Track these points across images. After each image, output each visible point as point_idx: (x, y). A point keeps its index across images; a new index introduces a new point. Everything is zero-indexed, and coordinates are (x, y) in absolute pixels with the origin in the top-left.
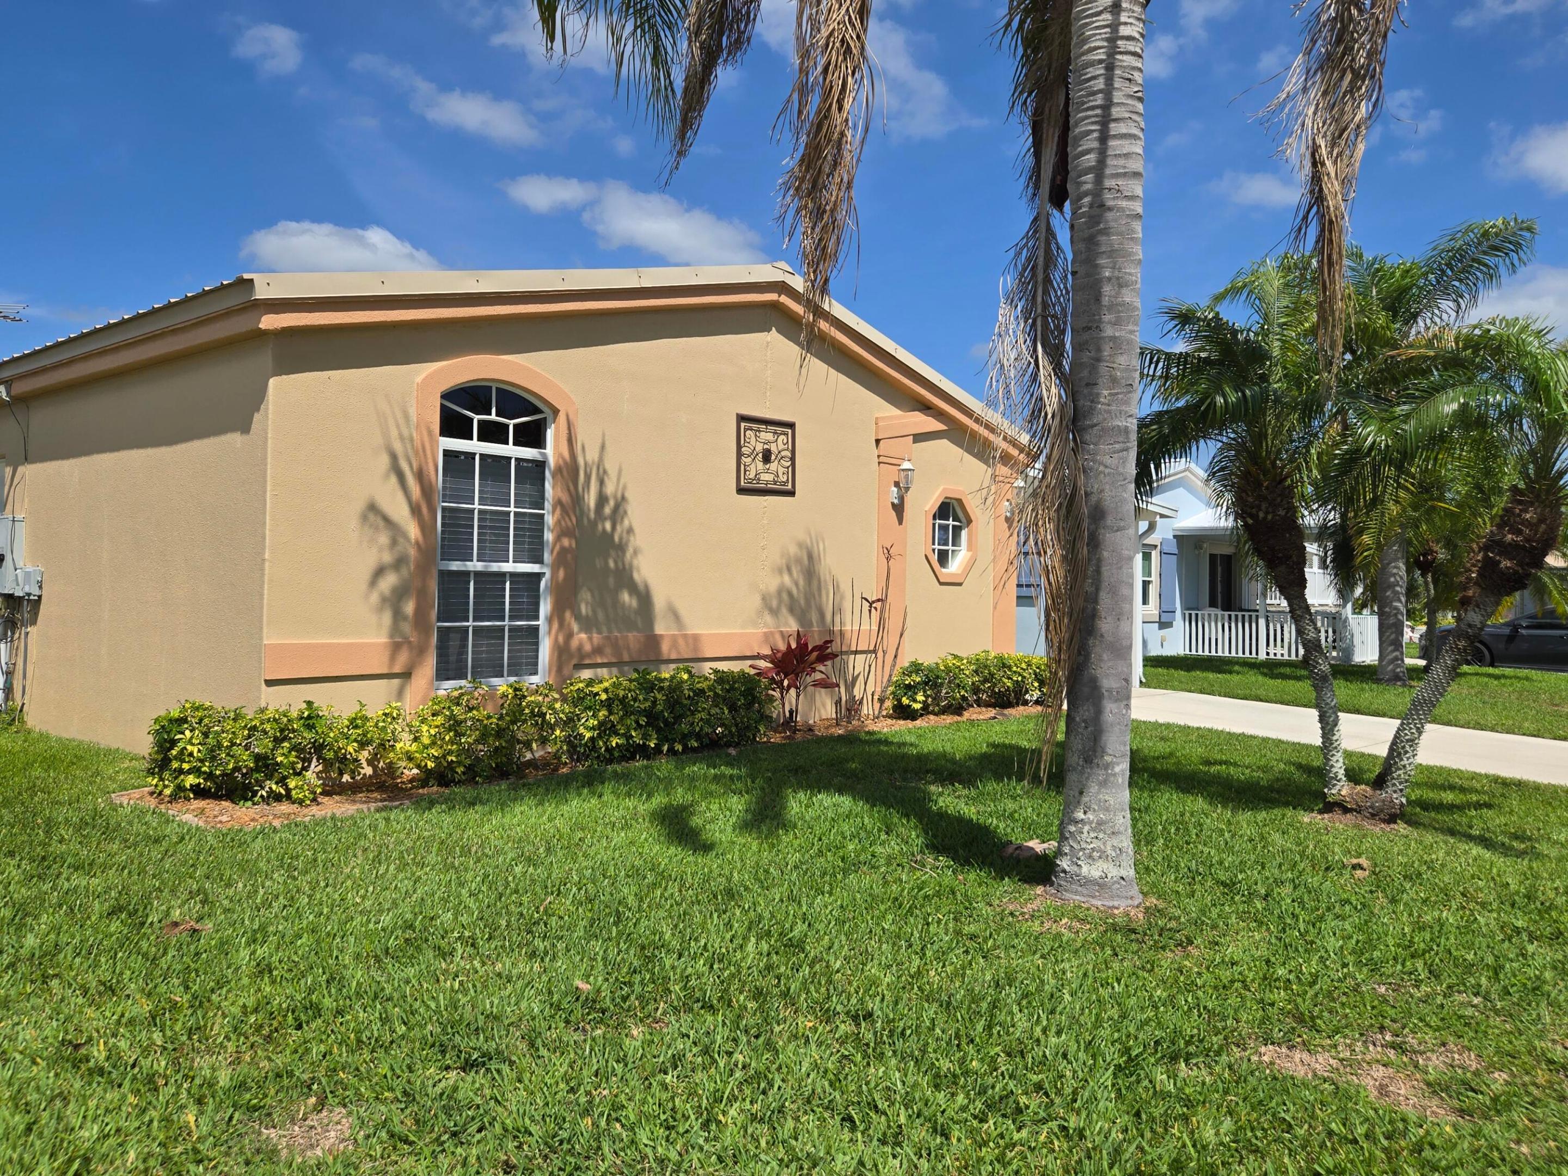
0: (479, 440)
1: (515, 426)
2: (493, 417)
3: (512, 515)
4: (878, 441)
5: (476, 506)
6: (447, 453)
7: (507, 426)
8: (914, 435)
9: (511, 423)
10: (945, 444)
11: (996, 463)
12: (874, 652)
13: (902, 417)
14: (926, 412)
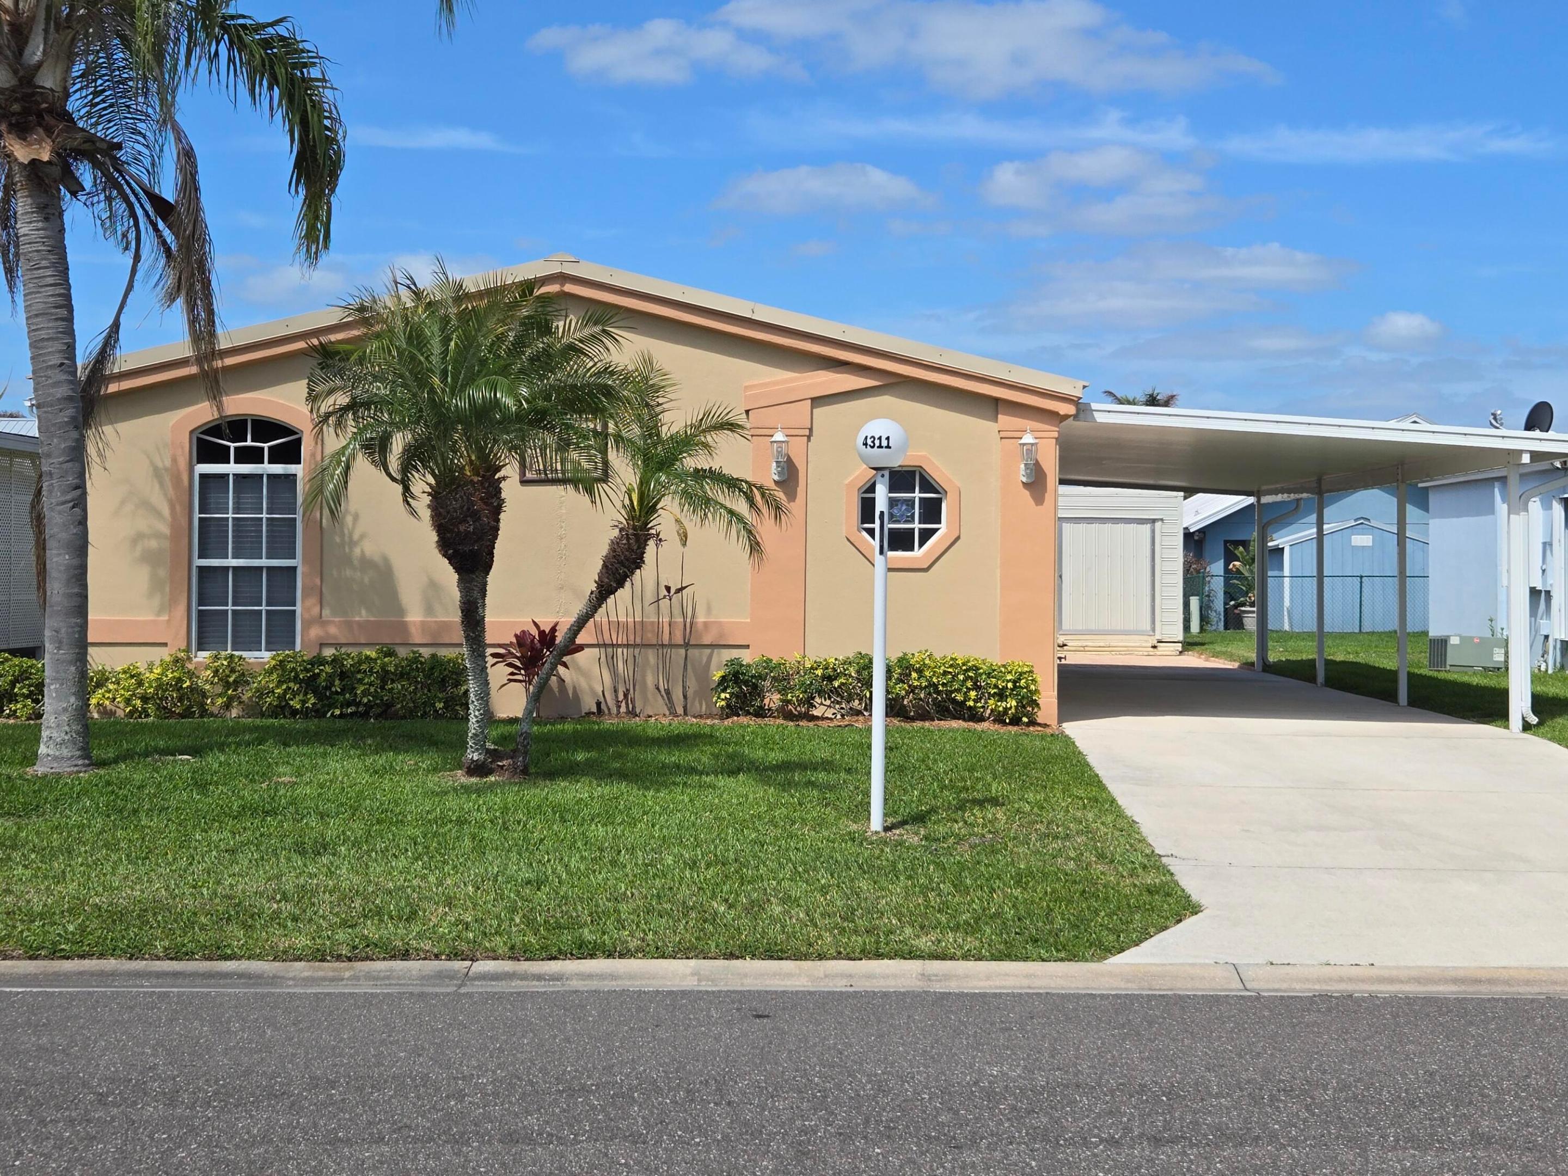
0: (236, 462)
1: (270, 448)
2: (249, 443)
3: (264, 520)
4: (747, 412)
5: (230, 515)
6: (202, 476)
7: (263, 449)
8: (813, 399)
9: (266, 446)
10: (887, 401)
11: (1000, 416)
12: (748, 647)
13: (792, 380)
14: (838, 369)
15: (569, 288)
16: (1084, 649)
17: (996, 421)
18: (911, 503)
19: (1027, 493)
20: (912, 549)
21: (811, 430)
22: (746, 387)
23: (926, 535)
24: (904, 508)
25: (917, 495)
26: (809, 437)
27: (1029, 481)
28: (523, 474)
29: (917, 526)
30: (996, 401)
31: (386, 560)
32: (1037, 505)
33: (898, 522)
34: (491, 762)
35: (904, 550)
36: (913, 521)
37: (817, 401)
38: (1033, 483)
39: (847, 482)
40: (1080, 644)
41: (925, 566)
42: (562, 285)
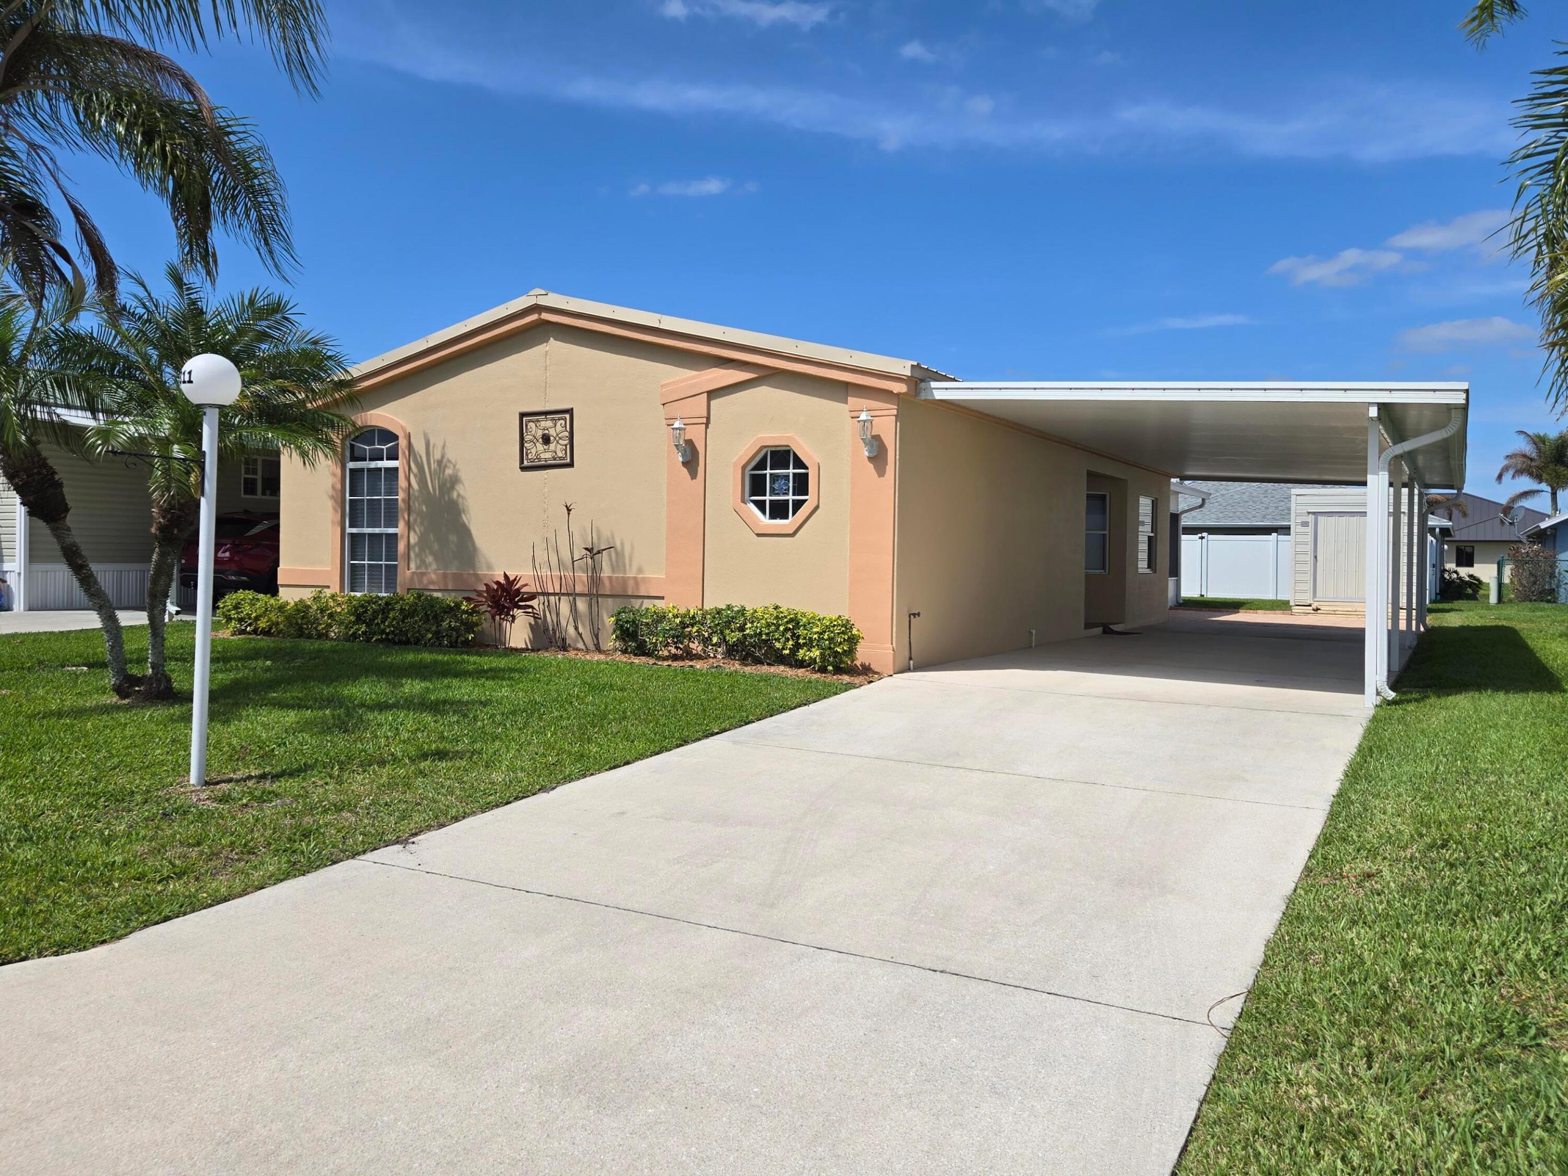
0: (369, 460)
1: (387, 449)
2: (376, 446)
3: (382, 500)
4: (664, 406)
5: (365, 497)
6: (351, 471)
7: (383, 450)
8: (709, 393)
9: (384, 448)
11: (849, 399)
12: (662, 598)
13: (694, 377)
14: (726, 365)
15: (546, 316)
16: (1334, 613)
17: (847, 404)
18: (787, 477)
19: (871, 466)
20: (787, 518)
21: (708, 418)
22: (662, 386)
23: (798, 505)
24: (783, 482)
25: (791, 471)
26: (707, 427)
27: (872, 455)
28: (522, 461)
29: (791, 497)
30: (847, 385)
32: (880, 476)
33: (778, 494)
35: (780, 519)
36: (787, 494)
37: (713, 394)
38: (875, 456)
39: (733, 461)
40: (1331, 609)
41: (791, 532)
42: (540, 314)
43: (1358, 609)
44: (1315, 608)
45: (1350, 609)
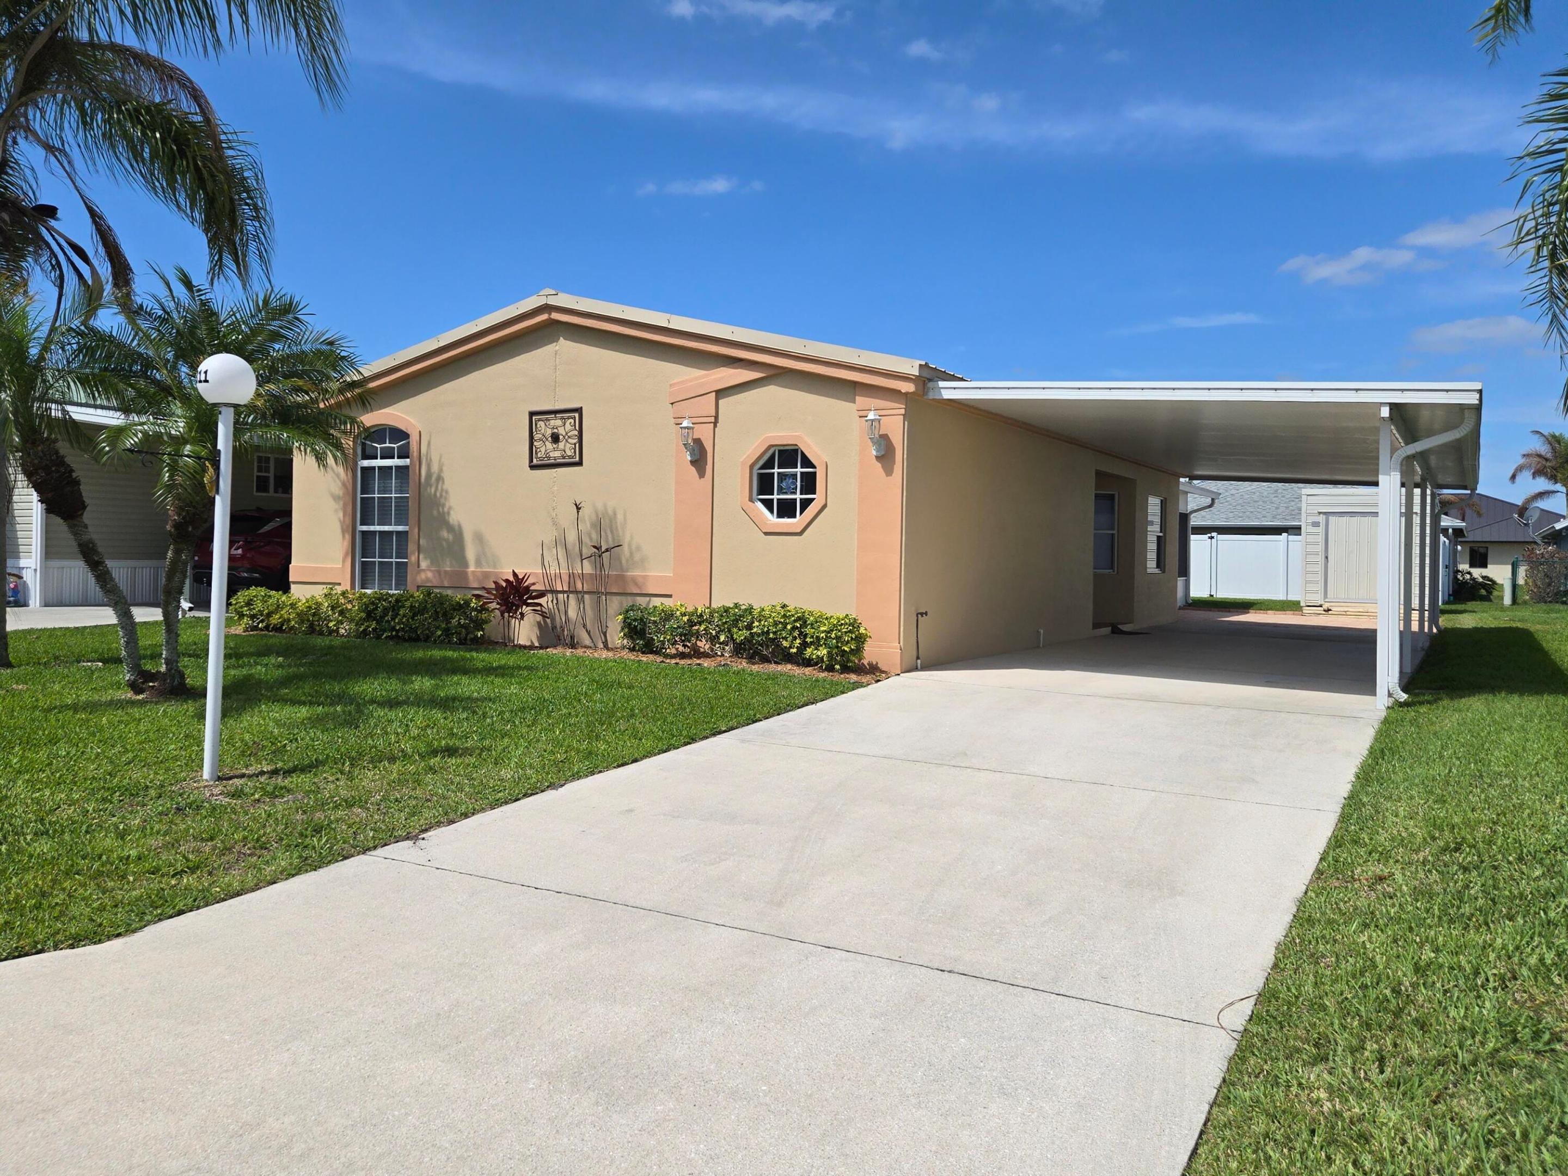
0: (380, 458)
1: (397, 448)
3: (393, 499)
4: (672, 405)
5: (376, 495)
6: (363, 469)
7: (394, 448)
8: (718, 392)
9: (396, 446)
10: (772, 391)
11: (857, 397)
12: (670, 596)
13: (703, 377)
14: (735, 365)
15: (556, 316)
16: (1345, 614)
17: (855, 403)
18: (794, 476)
19: (879, 465)
20: (794, 516)
21: (716, 417)
22: (671, 385)
23: (806, 504)
24: (791, 481)
25: (799, 470)
26: (715, 424)
27: (879, 454)
28: (531, 460)
29: (798, 496)
30: (855, 385)
31: (460, 526)
32: (887, 475)
33: (786, 493)
34: (143, 683)
35: (789, 518)
36: (795, 493)
37: (721, 393)
38: (883, 456)
39: (741, 460)
40: (1342, 609)
41: (799, 531)
42: (550, 314)
43: (1370, 610)
44: (1326, 609)
45: (1361, 610)
